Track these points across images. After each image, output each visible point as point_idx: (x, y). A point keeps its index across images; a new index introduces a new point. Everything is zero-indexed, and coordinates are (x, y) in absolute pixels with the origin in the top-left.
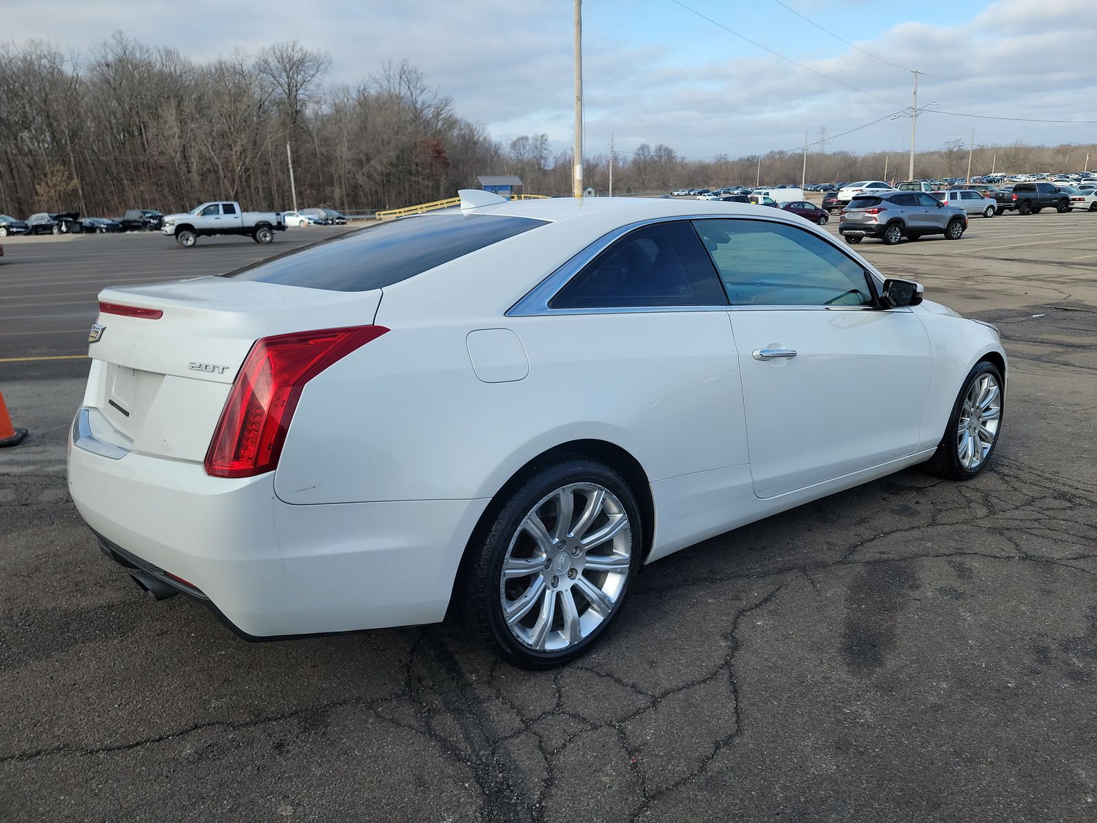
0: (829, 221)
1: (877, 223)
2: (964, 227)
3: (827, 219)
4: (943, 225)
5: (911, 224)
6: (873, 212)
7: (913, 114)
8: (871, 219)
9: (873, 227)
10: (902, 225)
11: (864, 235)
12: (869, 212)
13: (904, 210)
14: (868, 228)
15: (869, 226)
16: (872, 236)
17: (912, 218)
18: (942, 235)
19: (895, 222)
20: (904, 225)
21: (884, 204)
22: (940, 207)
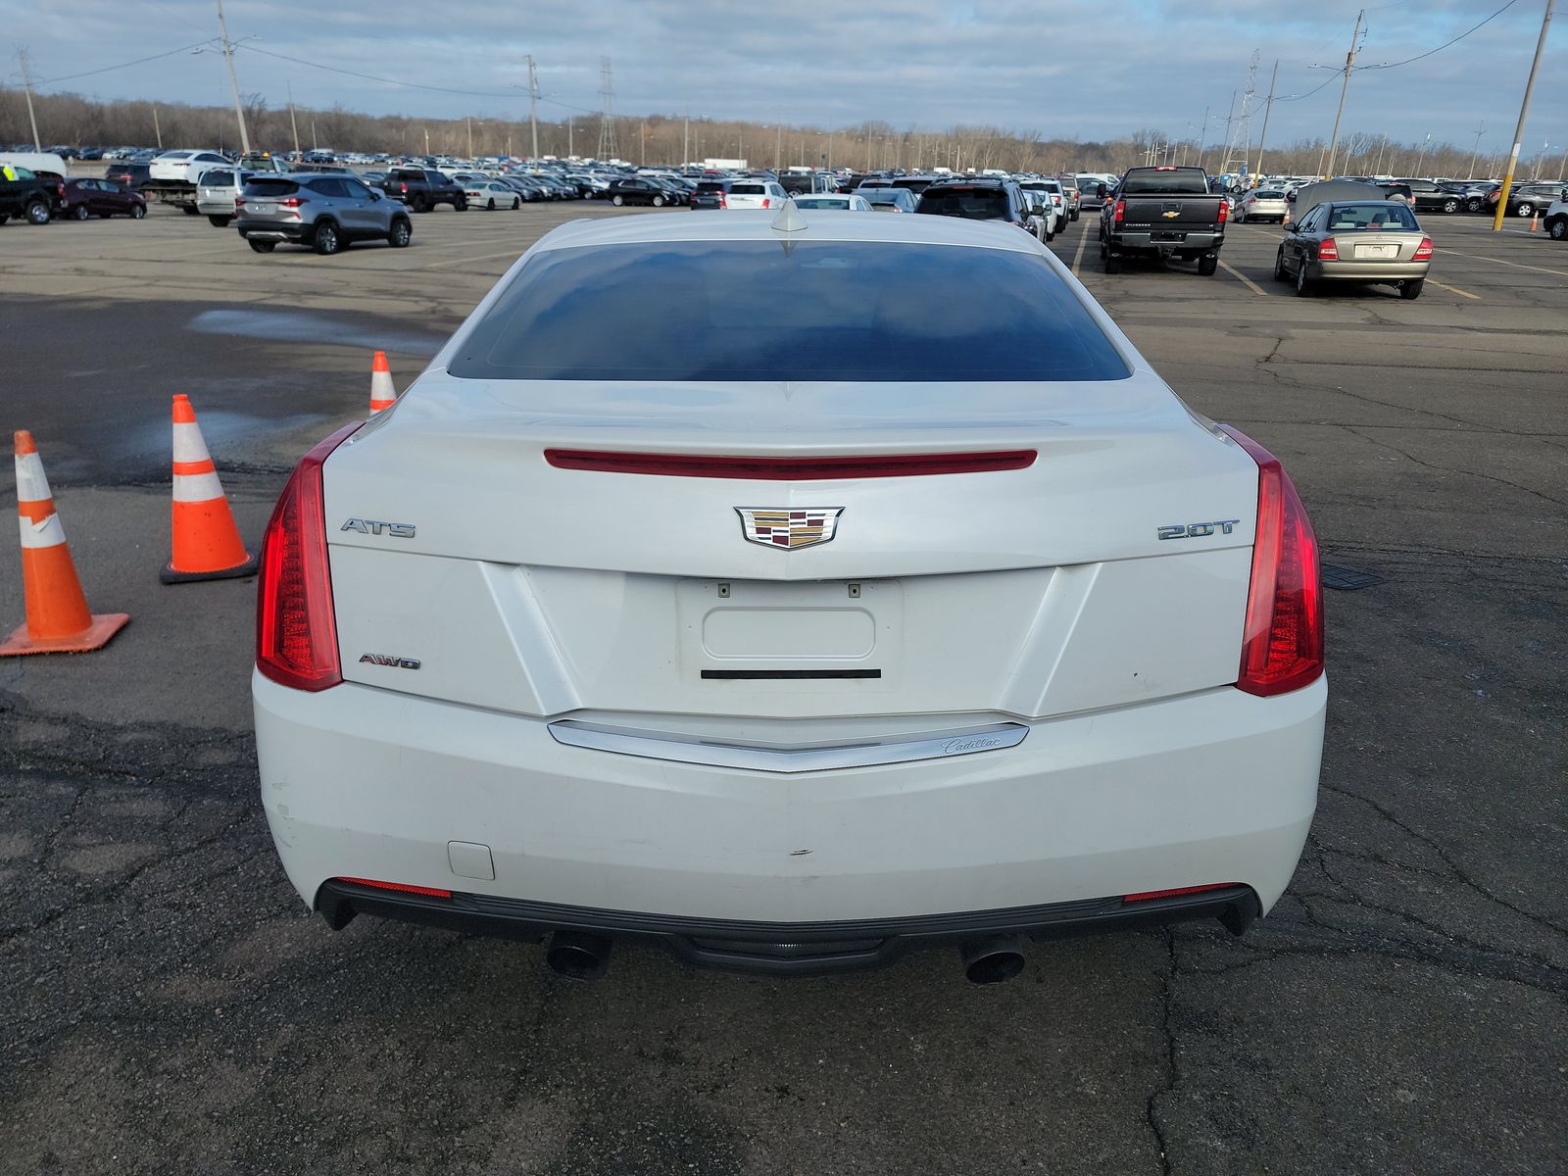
0: (148, 212)
1: (301, 221)
2: (409, 230)
3: (144, 210)
4: (384, 227)
5: (346, 223)
6: (291, 204)
7: (225, 48)
8: (292, 214)
9: (297, 226)
10: (334, 225)
11: (283, 239)
12: (285, 204)
13: (332, 202)
14: (288, 228)
15: (289, 226)
16: (294, 241)
17: (347, 214)
18: (385, 241)
19: (325, 221)
20: (337, 225)
21: (302, 192)
22: (375, 201)
